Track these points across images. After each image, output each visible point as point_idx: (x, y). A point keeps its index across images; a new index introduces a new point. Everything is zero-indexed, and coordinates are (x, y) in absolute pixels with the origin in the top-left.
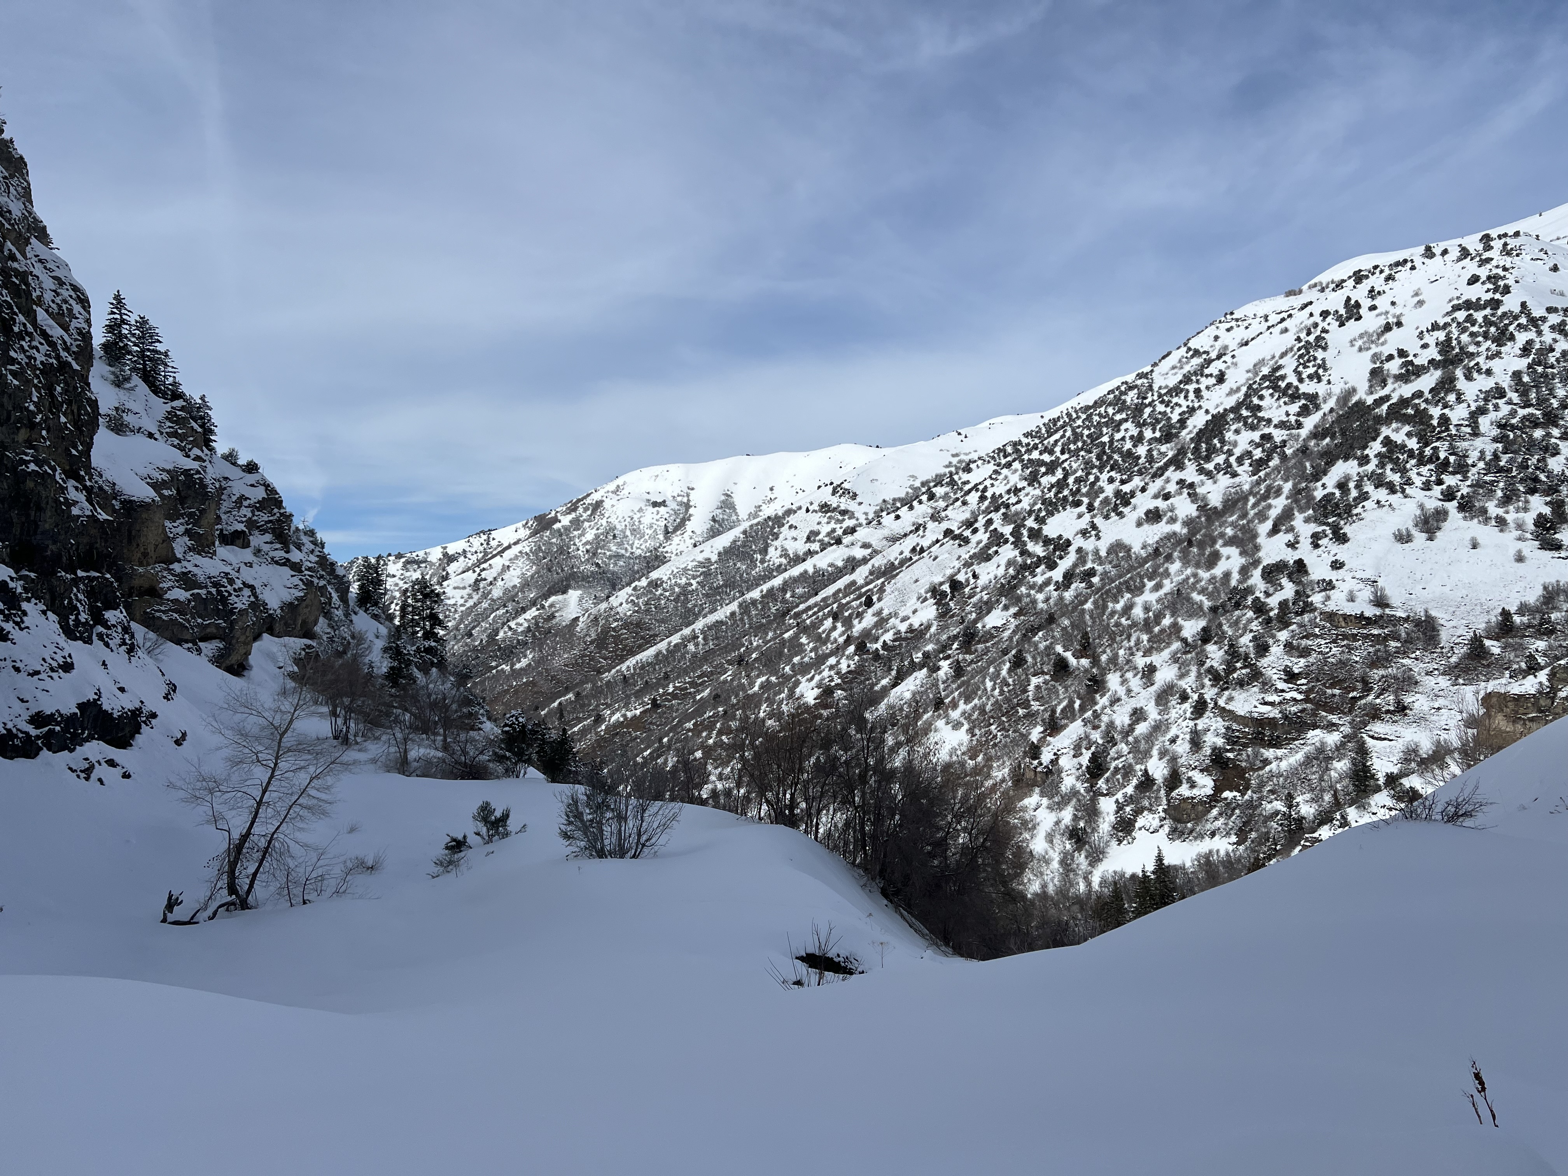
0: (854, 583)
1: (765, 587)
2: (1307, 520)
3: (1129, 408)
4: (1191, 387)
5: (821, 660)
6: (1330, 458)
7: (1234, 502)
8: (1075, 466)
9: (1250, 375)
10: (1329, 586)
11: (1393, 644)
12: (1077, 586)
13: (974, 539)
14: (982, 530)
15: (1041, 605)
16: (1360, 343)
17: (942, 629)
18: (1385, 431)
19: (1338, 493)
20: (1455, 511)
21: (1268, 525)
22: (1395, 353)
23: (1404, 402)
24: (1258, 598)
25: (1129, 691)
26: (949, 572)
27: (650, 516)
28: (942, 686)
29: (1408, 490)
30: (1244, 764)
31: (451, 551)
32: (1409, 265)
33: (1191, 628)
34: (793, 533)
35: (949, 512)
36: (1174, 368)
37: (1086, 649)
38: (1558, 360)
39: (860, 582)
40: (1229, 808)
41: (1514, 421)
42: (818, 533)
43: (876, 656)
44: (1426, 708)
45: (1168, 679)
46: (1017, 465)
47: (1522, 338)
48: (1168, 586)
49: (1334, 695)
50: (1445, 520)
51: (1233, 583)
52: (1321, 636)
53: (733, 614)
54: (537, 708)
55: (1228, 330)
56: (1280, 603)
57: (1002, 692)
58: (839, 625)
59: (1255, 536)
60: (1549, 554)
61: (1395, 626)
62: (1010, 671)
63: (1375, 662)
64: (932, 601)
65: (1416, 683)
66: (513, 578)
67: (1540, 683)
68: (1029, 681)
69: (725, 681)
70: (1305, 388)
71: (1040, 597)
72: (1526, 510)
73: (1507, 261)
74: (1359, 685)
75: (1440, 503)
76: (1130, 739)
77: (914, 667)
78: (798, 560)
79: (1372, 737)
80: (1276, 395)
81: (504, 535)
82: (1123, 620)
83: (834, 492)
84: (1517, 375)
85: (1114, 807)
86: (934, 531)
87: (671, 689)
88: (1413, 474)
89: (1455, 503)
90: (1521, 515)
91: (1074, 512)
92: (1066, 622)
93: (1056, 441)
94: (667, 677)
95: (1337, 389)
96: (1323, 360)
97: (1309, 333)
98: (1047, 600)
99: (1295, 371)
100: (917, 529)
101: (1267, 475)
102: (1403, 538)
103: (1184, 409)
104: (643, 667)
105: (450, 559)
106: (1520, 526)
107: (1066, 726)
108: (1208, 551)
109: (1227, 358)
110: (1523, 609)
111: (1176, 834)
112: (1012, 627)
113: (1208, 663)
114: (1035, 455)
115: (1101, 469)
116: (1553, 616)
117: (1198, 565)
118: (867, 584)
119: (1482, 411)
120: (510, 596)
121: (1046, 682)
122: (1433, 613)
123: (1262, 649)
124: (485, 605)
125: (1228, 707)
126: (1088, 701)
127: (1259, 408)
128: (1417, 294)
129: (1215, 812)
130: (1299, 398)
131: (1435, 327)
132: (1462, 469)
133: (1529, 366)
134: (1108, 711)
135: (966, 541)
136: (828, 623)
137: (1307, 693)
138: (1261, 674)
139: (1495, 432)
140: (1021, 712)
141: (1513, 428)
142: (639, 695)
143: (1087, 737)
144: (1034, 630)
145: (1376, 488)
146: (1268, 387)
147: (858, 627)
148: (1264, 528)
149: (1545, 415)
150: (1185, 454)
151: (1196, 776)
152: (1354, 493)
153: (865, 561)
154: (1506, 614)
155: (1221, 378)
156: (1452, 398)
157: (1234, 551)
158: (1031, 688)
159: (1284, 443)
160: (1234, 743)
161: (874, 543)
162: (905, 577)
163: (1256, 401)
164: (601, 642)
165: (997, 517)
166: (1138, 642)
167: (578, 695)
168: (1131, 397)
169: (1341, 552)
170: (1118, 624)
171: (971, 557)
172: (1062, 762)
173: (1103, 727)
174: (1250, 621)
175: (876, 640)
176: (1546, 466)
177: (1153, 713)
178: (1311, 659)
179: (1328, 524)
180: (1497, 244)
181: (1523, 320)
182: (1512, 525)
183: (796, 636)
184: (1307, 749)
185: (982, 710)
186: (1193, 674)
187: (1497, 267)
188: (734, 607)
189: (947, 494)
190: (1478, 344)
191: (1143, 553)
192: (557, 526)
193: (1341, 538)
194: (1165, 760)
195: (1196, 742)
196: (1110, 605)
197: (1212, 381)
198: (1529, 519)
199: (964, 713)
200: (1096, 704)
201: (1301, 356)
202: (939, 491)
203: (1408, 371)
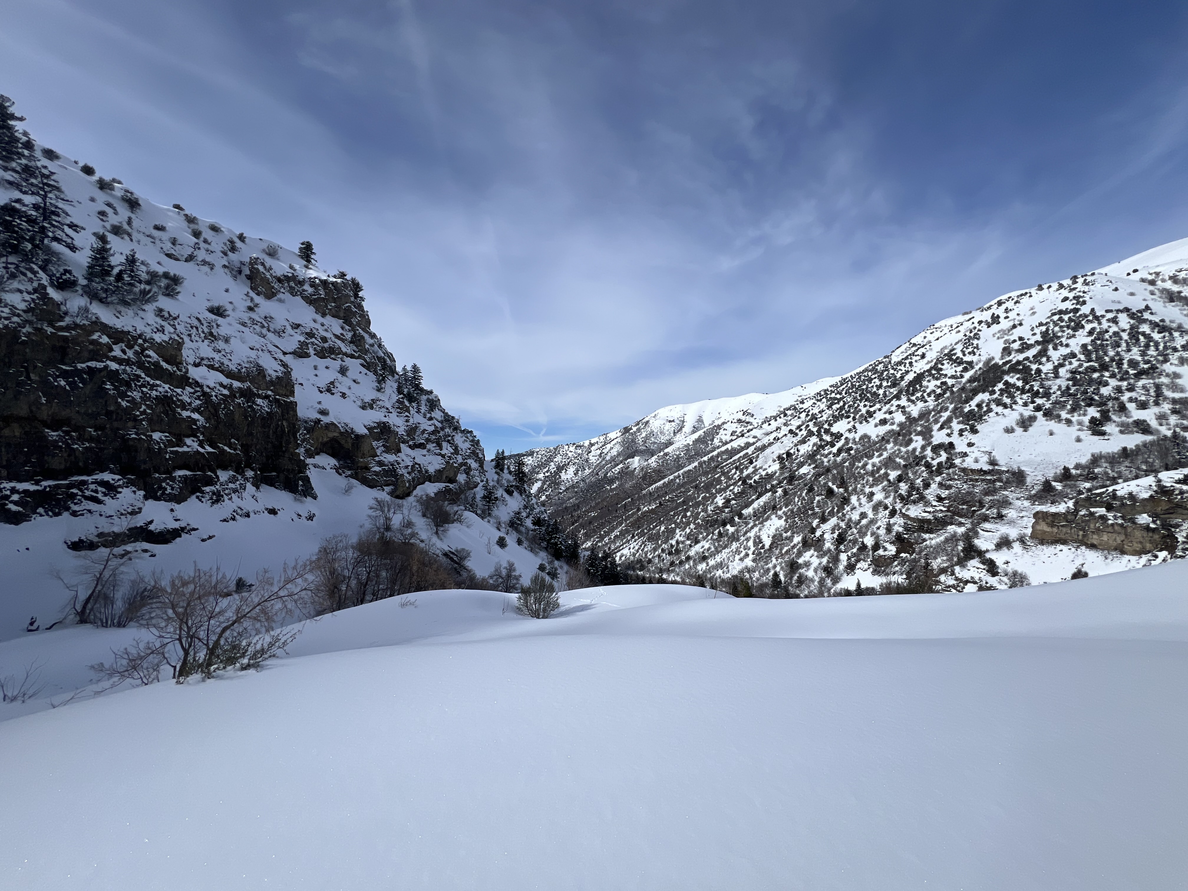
0: (747, 453)
1: (710, 456)
2: (959, 423)
3: (879, 372)
4: (907, 361)
5: (728, 487)
6: (975, 392)
7: (924, 415)
8: (849, 400)
9: (939, 354)
10: (965, 455)
11: (998, 484)
12: (844, 455)
13: (800, 434)
14: (804, 429)
15: (826, 464)
16: (998, 335)
17: (781, 474)
18: (1006, 378)
19: (976, 409)
20: (1041, 417)
21: (939, 425)
22: (1017, 339)
23: (1018, 363)
24: (927, 461)
25: (860, 504)
26: (787, 449)
27: (668, 426)
28: (777, 500)
29: (1014, 406)
30: (912, 541)
31: (592, 442)
32: (1028, 295)
33: (893, 475)
34: (725, 432)
35: (792, 422)
36: (902, 353)
37: (843, 484)
38: (1111, 337)
39: (750, 453)
40: (903, 562)
41: (1080, 370)
42: (736, 432)
43: (751, 486)
44: (1015, 516)
45: (879, 499)
46: (824, 400)
47: (1088, 327)
48: (885, 455)
49: (963, 509)
50: (1035, 421)
51: (917, 453)
52: (958, 480)
53: (695, 467)
54: (617, 504)
55: (931, 333)
56: (938, 464)
57: (802, 503)
58: (738, 472)
59: (932, 431)
60: (1096, 438)
61: (1000, 474)
62: (806, 494)
63: (987, 493)
64: (778, 462)
65: (1010, 503)
66: (614, 452)
67: (1068, 507)
68: (814, 499)
69: (690, 495)
70: (966, 359)
71: (826, 460)
72: (1085, 415)
73: (1086, 288)
74: (977, 504)
75: (1032, 413)
76: (858, 526)
77: (767, 491)
78: (726, 443)
79: (983, 530)
80: (951, 363)
81: (612, 435)
82: (862, 471)
83: (743, 414)
84: (1084, 346)
85: (846, 558)
86: (785, 430)
87: (667, 498)
88: (1018, 399)
89: (1041, 413)
90: (1081, 418)
91: (845, 421)
92: (835, 472)
93: (843, 389)
94: (666, 493)
95: (984, 359)
96: (977, 345)
97: (971, 332)
98: (829, 461)
99: (962, 351)
100: (777, 430)
101: (943, 401)
102: (1009, 431)
103: (904, 371)
104: (657, 489)
105: (592, 445)
106: (1080, 423)
107: (830, 519)
108: (907, 438)
109: (928, 347)
110: (1077, 466)
111: (875, 572)
112: (812, 473)
113: (900, 491)
114: (833, 395)
115: (861, 401)
116: (1096, 471)
117: (901, 445)
118: (753, 454)
119: (1062, 365)
120: (613, 459)
121: (822, 499)
122: (1023, 468)
123: (927, 485)
124: (603, 463)
125: (906, 513)
126: (841, 508)
127: (941, 369)
128: (1032, 309)
129: (896, 563)
130: (963, 363)
131: (1041, 324)
132: (1047, 395)
133: (1092, 341)
134: (849, 513)
135: (797, 434)
136: (733, 471)
137: (948, 507)
138: (925, 498)
139: (1069, 375)
140: (810, 512)
141: (1080, 373)
142: (655, 500)
143: (838, 524)
144: (820, 475)
145: (997, 406)
146: (946, 359)
147: (745, 473)
148: (936, 427)
149: (1100, 366)
150: (902, 392)
151: (888, 545)
152: (985, 409)
153: (754, 443)
154: (1066, 470)
155: (923, 356)
156: (1044, 359)
157: (920, 438)
158: (815, 501)
159: (953, 386)
160: (908, 530)
161: (758, 436)
162: (768, 451)
163: (940, 366)
164: (644, 478)
165: (811, 424)
166: (867, 482)
167: (632, 499)
168: (880, 367)
169: (973, 438)
170: (859, 473)
171: (798, 442)
172: (826, 536)
173: (846, 521)
174: (923, 472)
175: (751, 479)
176: (1099, 392)
177: (871, 515)
178: (952, 491)
179: (968, 424)
180: (1080, 280)
181: (1090, 318)
182: (1075, 423)
183: (720, 477)
184: (946, 535)
185: (792, 511)
186: (892, 497)
187: (1080, 292)
188: (696, 464)
189: (792, 414)
190: (1063, 331)
191: (876, 439)
192: (631, 431)
193: (974, 431)
194: (873, 537)
195: (889, 529)
196: (857, 463)
197: (919, 358)
198: (1086, 420)
199: (784, 512)
200: (844, 509)
201: (965, 343)
202: (789, 412)
203: (1023, 347)
